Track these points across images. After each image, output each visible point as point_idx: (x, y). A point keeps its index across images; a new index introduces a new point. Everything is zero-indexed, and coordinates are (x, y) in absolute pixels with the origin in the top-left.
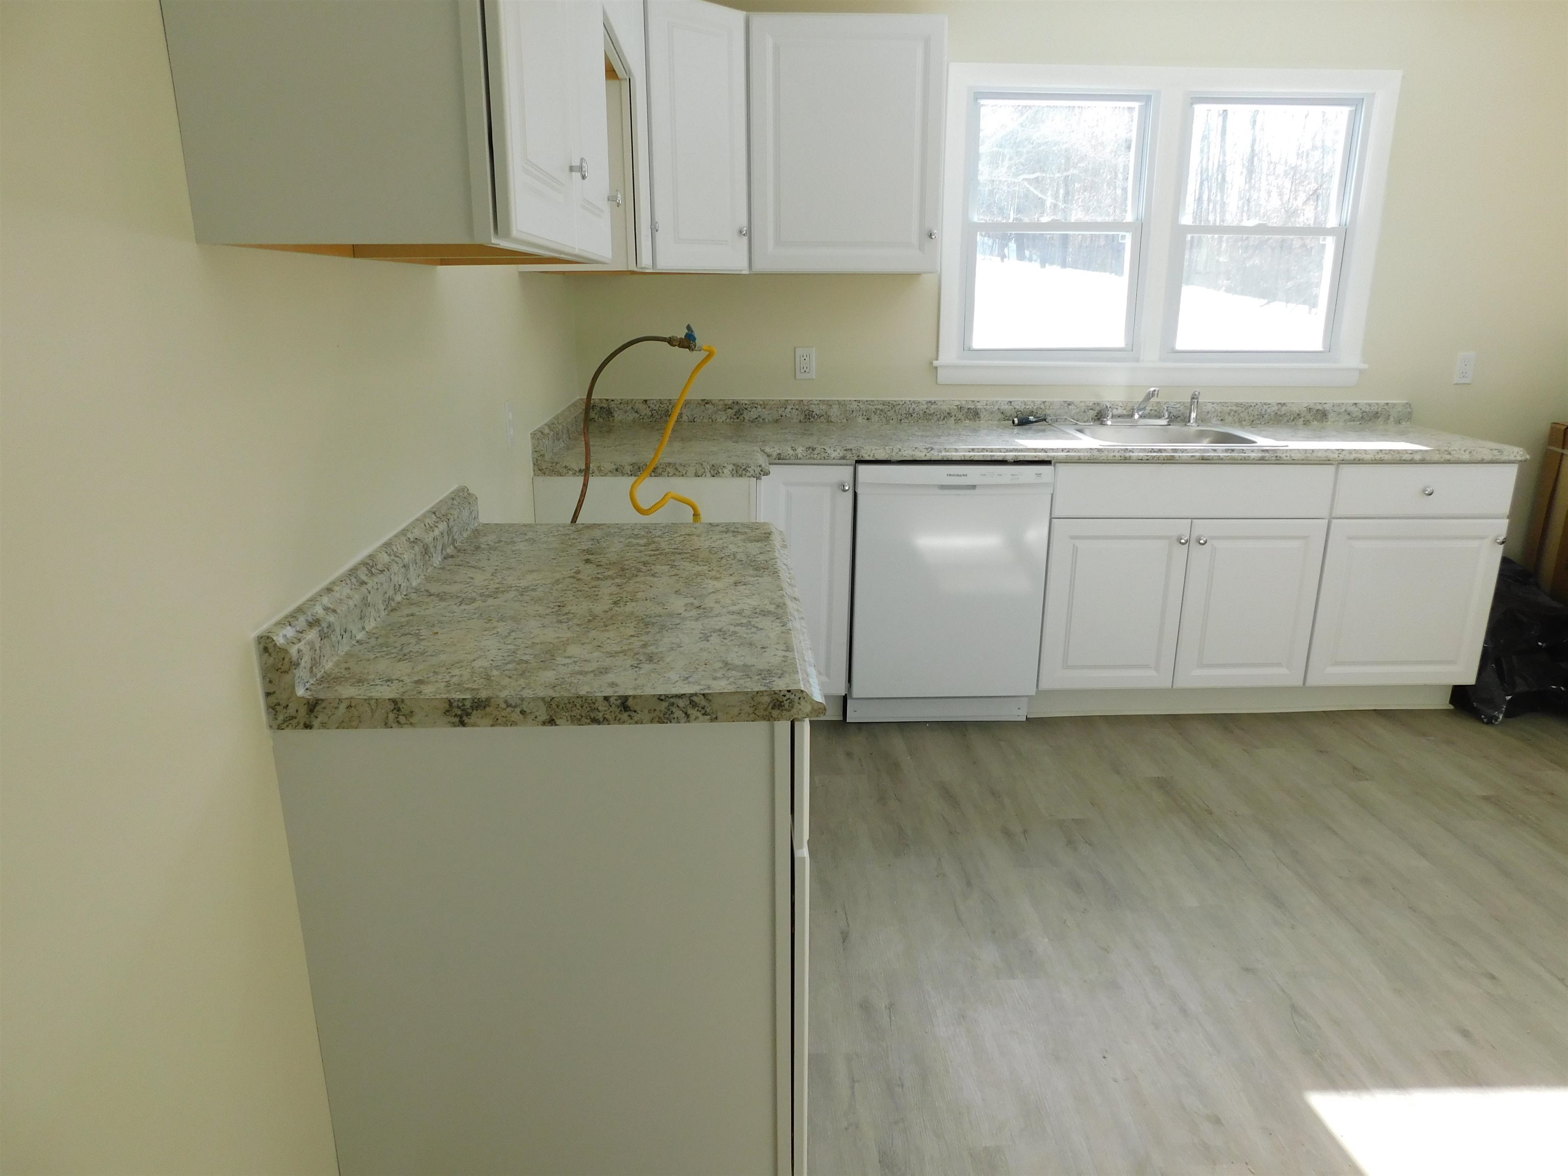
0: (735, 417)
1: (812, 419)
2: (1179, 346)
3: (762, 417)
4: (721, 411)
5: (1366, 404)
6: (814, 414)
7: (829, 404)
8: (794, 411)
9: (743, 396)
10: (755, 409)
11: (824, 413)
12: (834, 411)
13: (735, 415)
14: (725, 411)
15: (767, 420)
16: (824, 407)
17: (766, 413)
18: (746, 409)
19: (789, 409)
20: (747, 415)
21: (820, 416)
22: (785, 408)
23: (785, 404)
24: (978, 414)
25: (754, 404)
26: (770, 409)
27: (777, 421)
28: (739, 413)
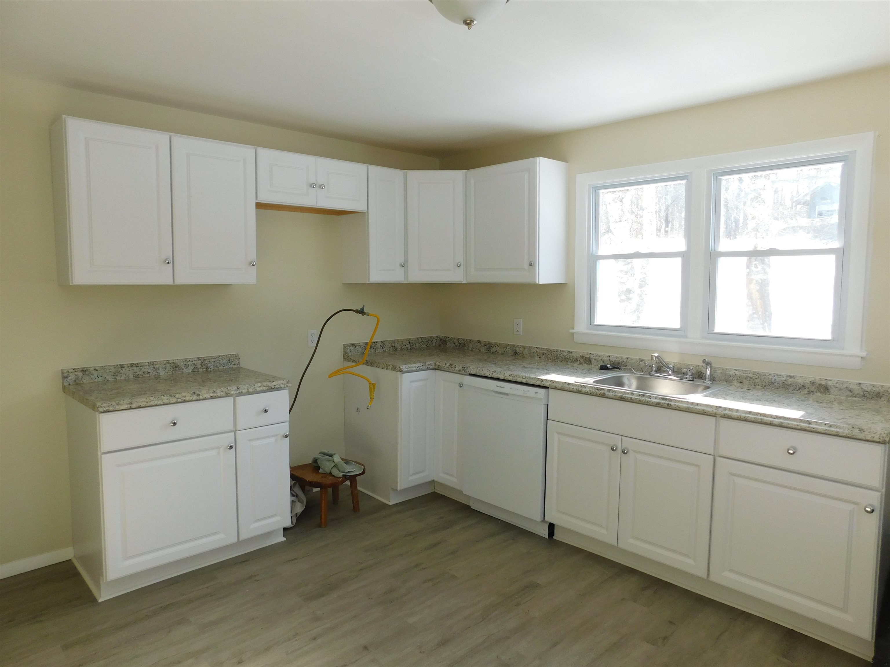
0: (488, 350)
1: (517, 355)
2: (718, 329)
3: (498, 351)
4: (483, 347)
5: (870, 385)
6: (517, 352)
7: (524, 347)
8: (510, 349)
9: (493, 341)
10: (495, 347)
11: (521, 353)
12: (526, 352)
13: (488, 349)
14: (484, 347)
15: (499, 353)
16: (521, 349)
17: (499, 349)
18: (492, 347)
19: (507, 349)
20: (493, 350)
21: (520, 354)
22: (506, 348)
23: (507, 346)
24: (590, 361)
25: (496, 345)
26: (501, 348)
27: (503, 354)
28: (489, 349)
